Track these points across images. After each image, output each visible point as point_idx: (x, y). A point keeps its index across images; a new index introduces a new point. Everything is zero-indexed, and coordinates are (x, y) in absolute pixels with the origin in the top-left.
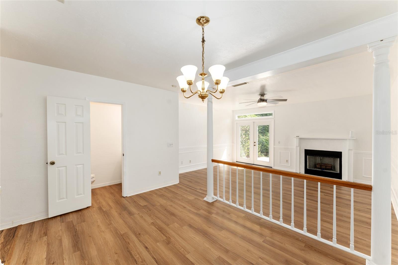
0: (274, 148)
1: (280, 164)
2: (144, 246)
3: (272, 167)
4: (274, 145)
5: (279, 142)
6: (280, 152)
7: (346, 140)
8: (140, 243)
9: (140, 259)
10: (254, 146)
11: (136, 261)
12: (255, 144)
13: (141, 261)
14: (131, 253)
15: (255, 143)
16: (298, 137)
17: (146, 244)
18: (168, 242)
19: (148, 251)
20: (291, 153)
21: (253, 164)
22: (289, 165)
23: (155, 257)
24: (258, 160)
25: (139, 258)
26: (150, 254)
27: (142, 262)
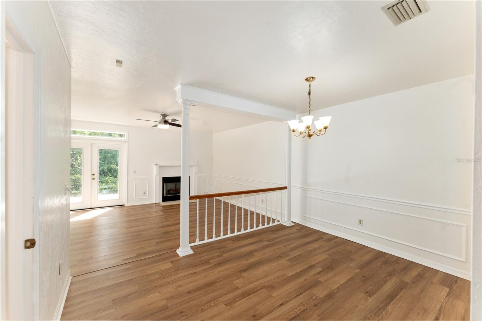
0: (128, 179)
1: (136, 198)
2: (280, 307)
3: (124, 205)
4: (128, 176)
5: (135, 172)
6: (136, 184)
7: (193, 166)
8: (273, 313)
9: (301, 307)
10: (93, 180)
11: (303, 311)
12: (93, 177)
13: (302, 306)
14: (292, 318)
15: (94, 175)
16: (157, 164)
17: (274, 306)
18: (272, 287)
19: (287, 302)
20: (148, 182)
21: (90, 207)
22: (147, 197)
23: (295, 296)
24: (99, 200)
25: (299, 309)
26: (290, 300)
27: (304, 305)
